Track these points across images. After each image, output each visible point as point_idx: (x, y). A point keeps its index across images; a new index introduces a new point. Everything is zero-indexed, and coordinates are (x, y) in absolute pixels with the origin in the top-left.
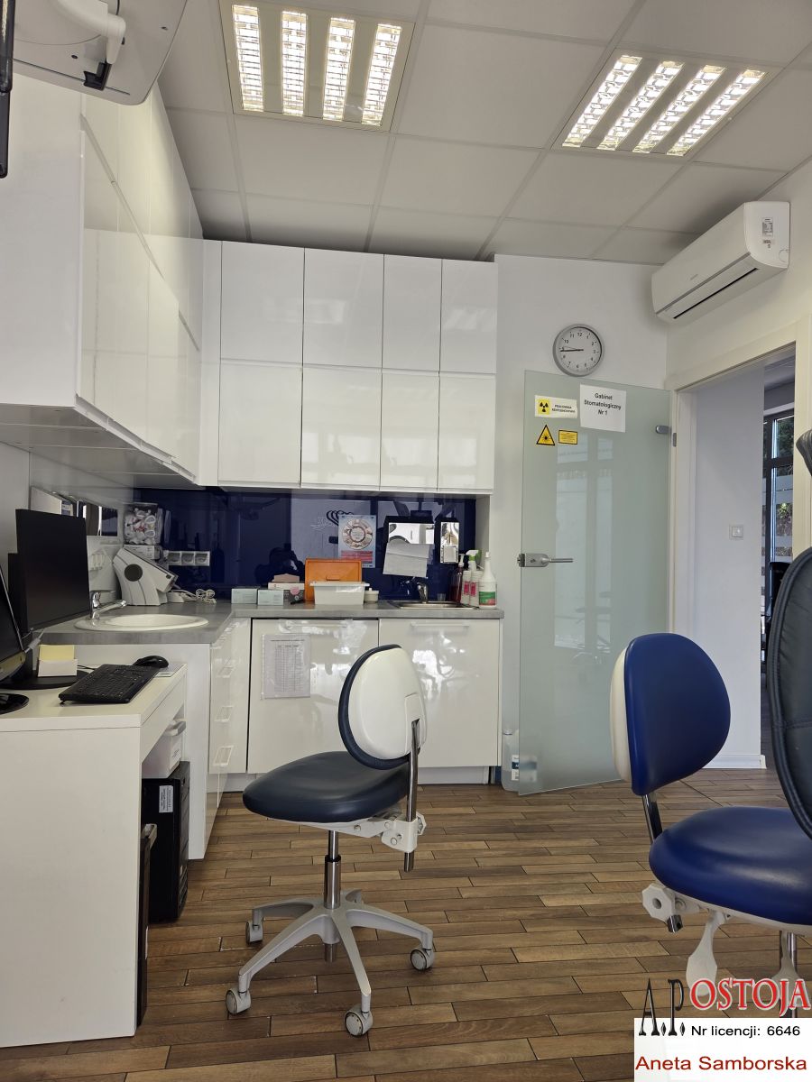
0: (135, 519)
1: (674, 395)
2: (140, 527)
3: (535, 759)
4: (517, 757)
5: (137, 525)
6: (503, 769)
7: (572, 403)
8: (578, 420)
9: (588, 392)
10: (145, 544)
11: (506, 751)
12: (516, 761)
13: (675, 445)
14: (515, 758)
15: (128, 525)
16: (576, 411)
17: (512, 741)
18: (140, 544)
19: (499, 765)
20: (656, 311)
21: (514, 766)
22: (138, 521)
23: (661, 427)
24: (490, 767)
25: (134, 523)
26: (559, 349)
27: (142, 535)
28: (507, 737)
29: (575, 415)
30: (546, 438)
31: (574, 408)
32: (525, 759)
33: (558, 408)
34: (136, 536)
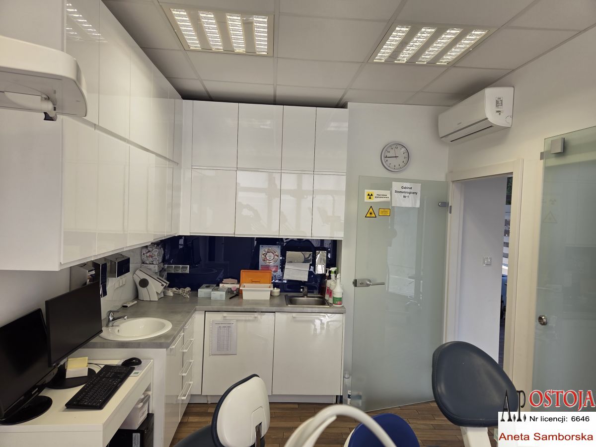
0: (147, 251)
1: (451, 184)
2: (150, 256)
3: (361, 393)
4: (350, 391)
5: (148, 254)
6: (343, 397)
7: (387, 193)
8: (390, 203)
9: (396, 186)
10: (153, 264)
11: (345, 388)
12: (350, 394)
13: (450, 213)
14: (349, 392)
15: (144, 254)
16: (390, 197)
17: (348, 381)
18: (150, 264)
19: (342, 395)
20: (441, 137)
21: (349, 396)
22: (149, 251)
23: (442, 203)
24: (337, 396)
25: (147, 253)
26: (385, 156)
27: (151, 259)
28: (346, 379)
29: (389, 199)
30: (371, 213)
31: (389, 196)
32: (355, 393)
33: (378, 196)
34: (148, 260)
